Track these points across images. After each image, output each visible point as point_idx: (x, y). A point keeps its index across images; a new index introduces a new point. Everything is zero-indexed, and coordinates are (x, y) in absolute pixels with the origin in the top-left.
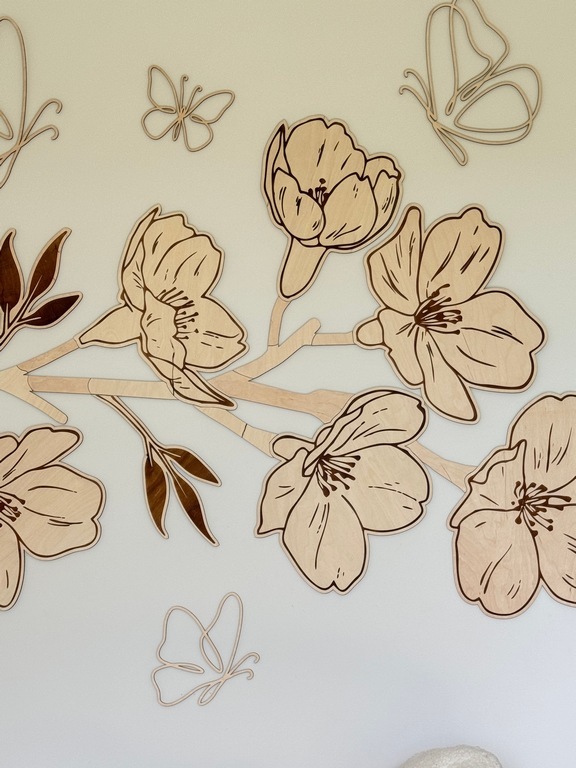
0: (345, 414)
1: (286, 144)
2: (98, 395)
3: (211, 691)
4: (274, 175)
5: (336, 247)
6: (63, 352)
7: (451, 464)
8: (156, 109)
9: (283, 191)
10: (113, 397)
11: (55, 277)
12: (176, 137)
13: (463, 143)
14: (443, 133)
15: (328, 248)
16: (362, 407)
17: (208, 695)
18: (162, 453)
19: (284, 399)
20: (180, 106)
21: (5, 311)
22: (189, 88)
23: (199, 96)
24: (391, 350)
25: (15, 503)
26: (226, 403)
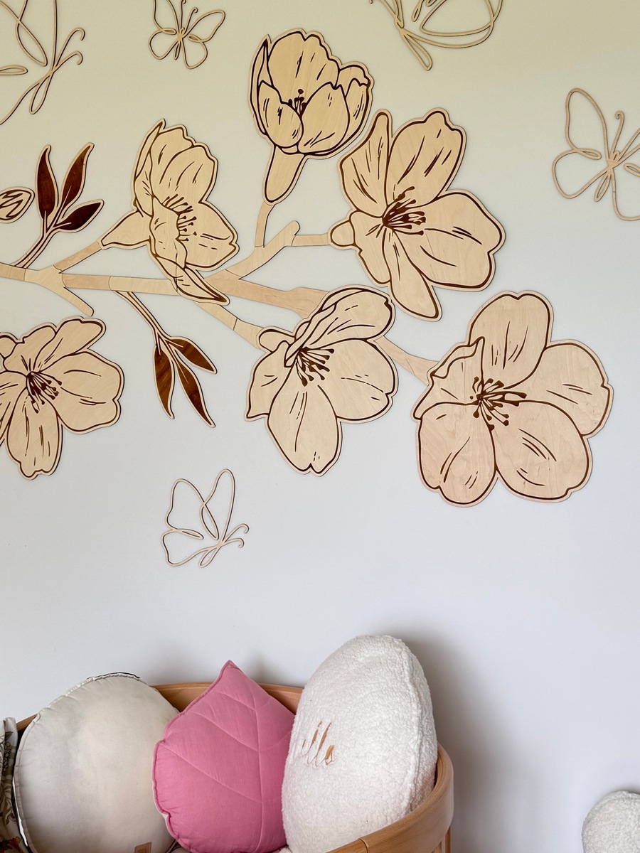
0: (321, 310)
1: (268, 57)
2: (117, 291)
3: (210, 555)
4: (258, 87)
5: (313, 154)
6: (89, 253)
7: (416, 359)
8: (160, 30)
9: (266, 102)
10: (128, 293)
11: (81, 187)
12: (177, 56)
13: (429, 48)
14: (410, 39)
15: (306, 154)
16: (335, 304)
17: (207, 559)
18: (168, 343)
19: (269, 296)
20: (180, 26)
21: (43, 217)
22: (187, 10)
23: (196, 17)
24: (361, 250)
25: (54, 384)
26: (220, 299)
